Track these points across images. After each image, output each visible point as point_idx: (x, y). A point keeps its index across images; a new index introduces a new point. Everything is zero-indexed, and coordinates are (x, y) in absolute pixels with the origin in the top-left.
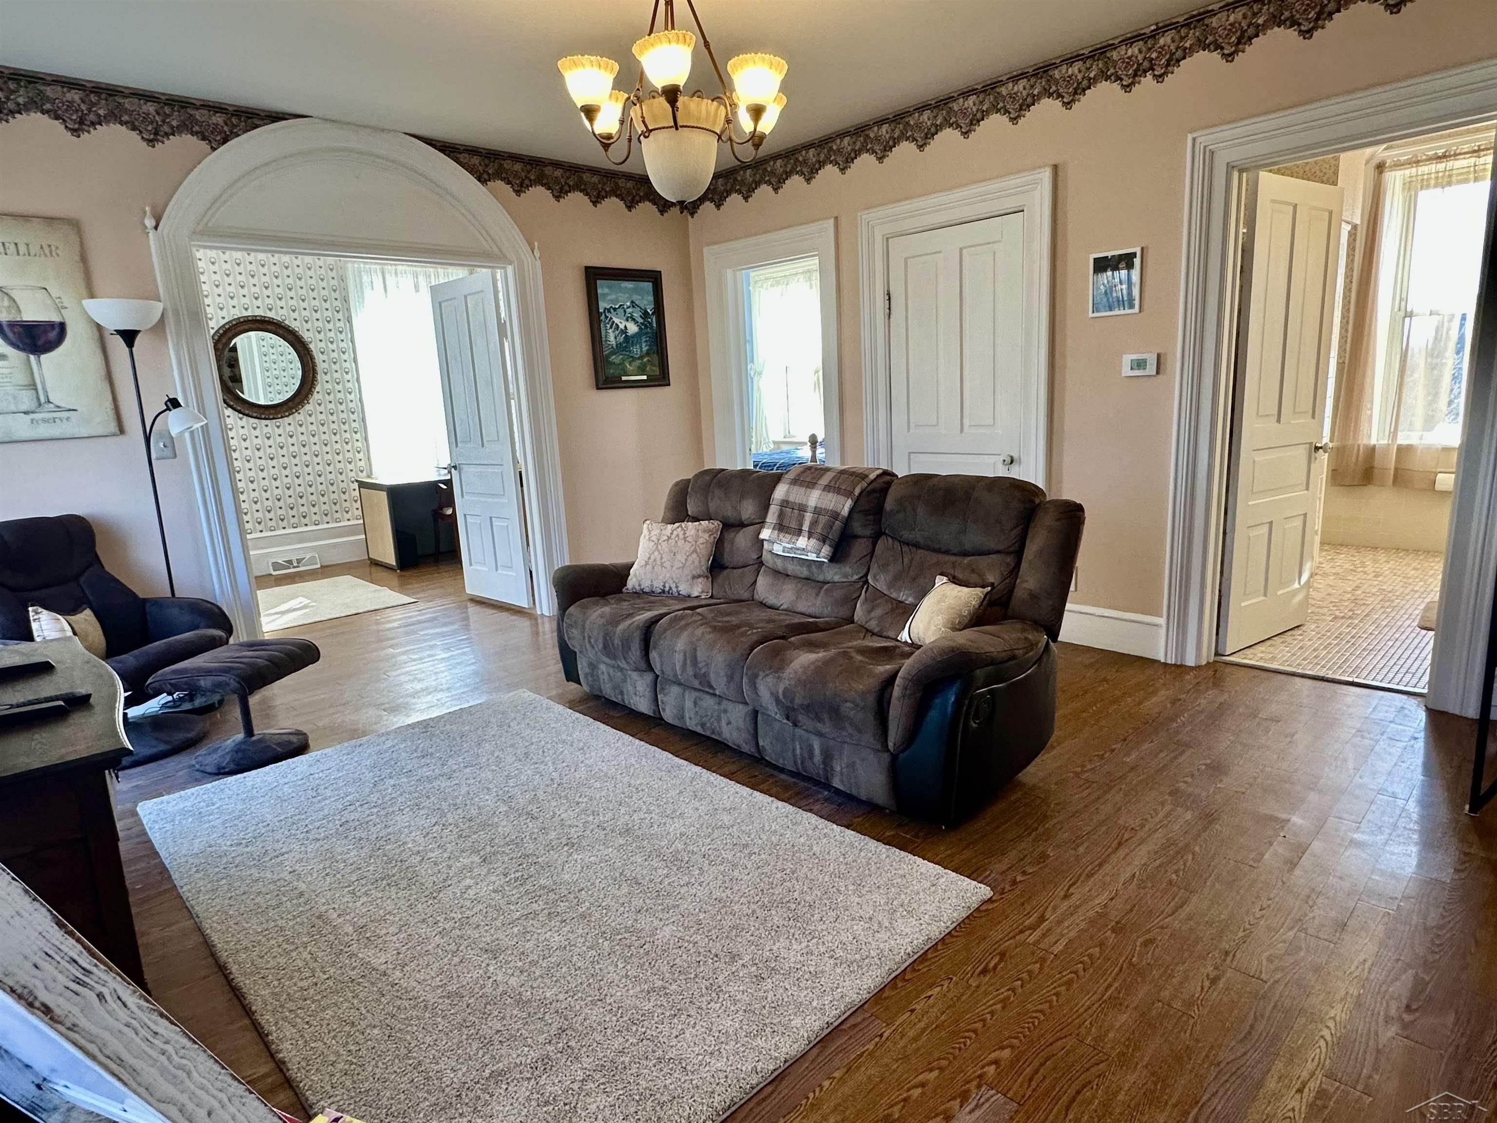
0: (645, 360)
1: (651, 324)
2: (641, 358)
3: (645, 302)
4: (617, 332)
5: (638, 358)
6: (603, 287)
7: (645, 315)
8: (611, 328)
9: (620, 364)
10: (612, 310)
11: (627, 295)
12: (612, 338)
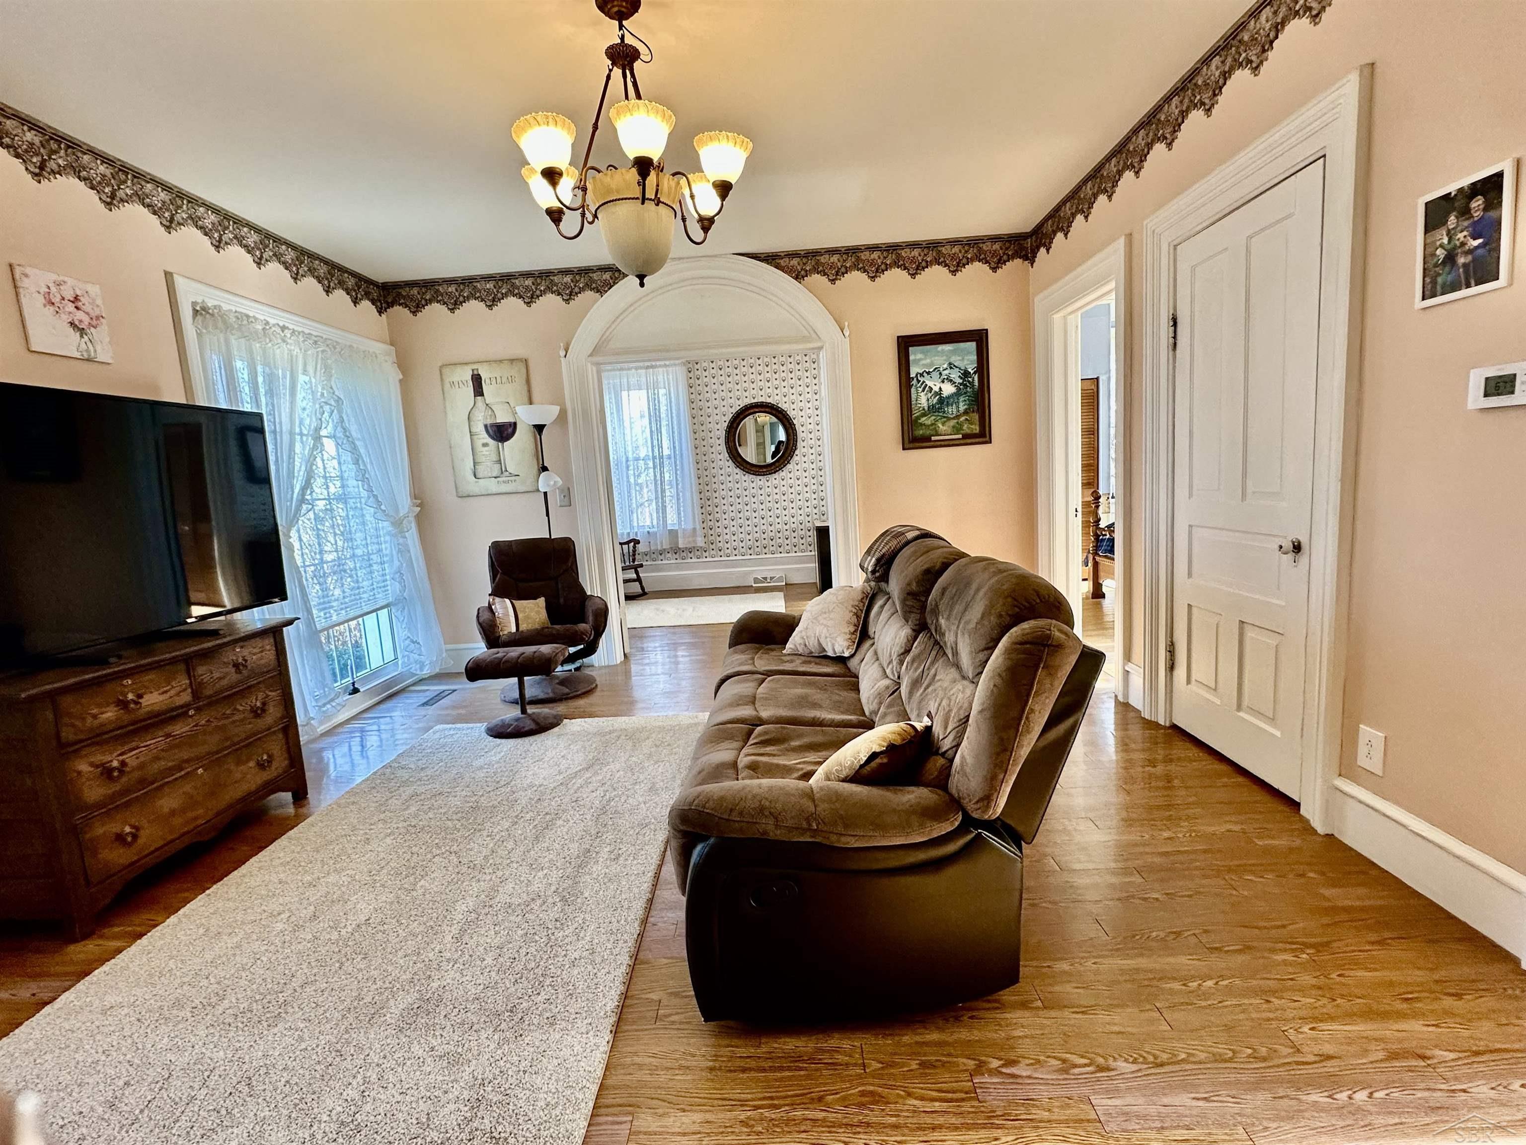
0: (962, 419)
1: (972, 383)
2: (958, 417)
3: (966, 362)
4: (930, 395)
5: (953, 418)
6: (916, 354)
7: (966, 374)
8: (923, 391)
9: (932, 424)
10: (925, 374)
11: (945, 358)
12: (922, 400)
